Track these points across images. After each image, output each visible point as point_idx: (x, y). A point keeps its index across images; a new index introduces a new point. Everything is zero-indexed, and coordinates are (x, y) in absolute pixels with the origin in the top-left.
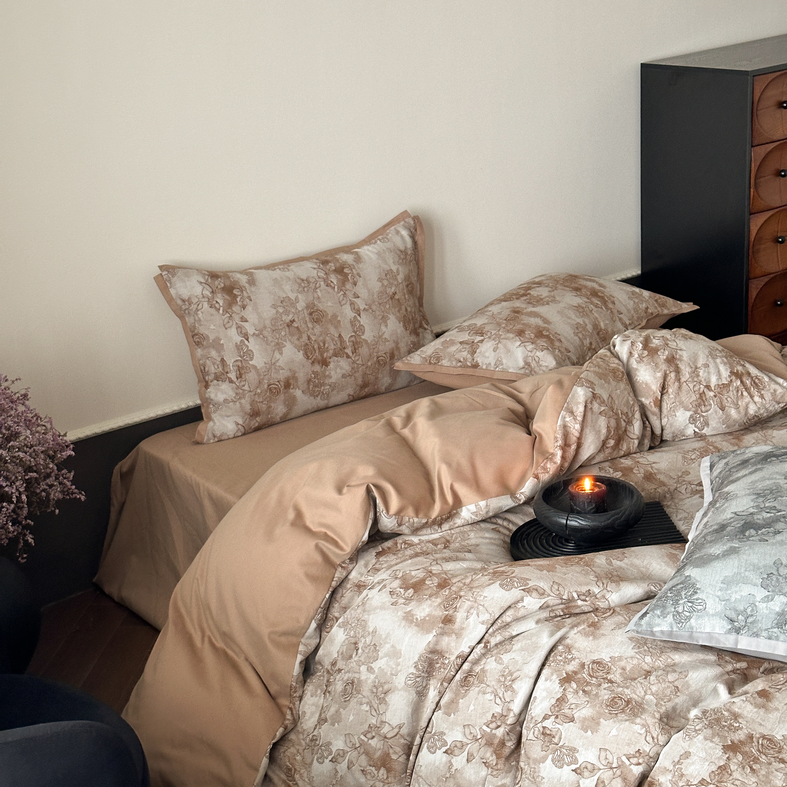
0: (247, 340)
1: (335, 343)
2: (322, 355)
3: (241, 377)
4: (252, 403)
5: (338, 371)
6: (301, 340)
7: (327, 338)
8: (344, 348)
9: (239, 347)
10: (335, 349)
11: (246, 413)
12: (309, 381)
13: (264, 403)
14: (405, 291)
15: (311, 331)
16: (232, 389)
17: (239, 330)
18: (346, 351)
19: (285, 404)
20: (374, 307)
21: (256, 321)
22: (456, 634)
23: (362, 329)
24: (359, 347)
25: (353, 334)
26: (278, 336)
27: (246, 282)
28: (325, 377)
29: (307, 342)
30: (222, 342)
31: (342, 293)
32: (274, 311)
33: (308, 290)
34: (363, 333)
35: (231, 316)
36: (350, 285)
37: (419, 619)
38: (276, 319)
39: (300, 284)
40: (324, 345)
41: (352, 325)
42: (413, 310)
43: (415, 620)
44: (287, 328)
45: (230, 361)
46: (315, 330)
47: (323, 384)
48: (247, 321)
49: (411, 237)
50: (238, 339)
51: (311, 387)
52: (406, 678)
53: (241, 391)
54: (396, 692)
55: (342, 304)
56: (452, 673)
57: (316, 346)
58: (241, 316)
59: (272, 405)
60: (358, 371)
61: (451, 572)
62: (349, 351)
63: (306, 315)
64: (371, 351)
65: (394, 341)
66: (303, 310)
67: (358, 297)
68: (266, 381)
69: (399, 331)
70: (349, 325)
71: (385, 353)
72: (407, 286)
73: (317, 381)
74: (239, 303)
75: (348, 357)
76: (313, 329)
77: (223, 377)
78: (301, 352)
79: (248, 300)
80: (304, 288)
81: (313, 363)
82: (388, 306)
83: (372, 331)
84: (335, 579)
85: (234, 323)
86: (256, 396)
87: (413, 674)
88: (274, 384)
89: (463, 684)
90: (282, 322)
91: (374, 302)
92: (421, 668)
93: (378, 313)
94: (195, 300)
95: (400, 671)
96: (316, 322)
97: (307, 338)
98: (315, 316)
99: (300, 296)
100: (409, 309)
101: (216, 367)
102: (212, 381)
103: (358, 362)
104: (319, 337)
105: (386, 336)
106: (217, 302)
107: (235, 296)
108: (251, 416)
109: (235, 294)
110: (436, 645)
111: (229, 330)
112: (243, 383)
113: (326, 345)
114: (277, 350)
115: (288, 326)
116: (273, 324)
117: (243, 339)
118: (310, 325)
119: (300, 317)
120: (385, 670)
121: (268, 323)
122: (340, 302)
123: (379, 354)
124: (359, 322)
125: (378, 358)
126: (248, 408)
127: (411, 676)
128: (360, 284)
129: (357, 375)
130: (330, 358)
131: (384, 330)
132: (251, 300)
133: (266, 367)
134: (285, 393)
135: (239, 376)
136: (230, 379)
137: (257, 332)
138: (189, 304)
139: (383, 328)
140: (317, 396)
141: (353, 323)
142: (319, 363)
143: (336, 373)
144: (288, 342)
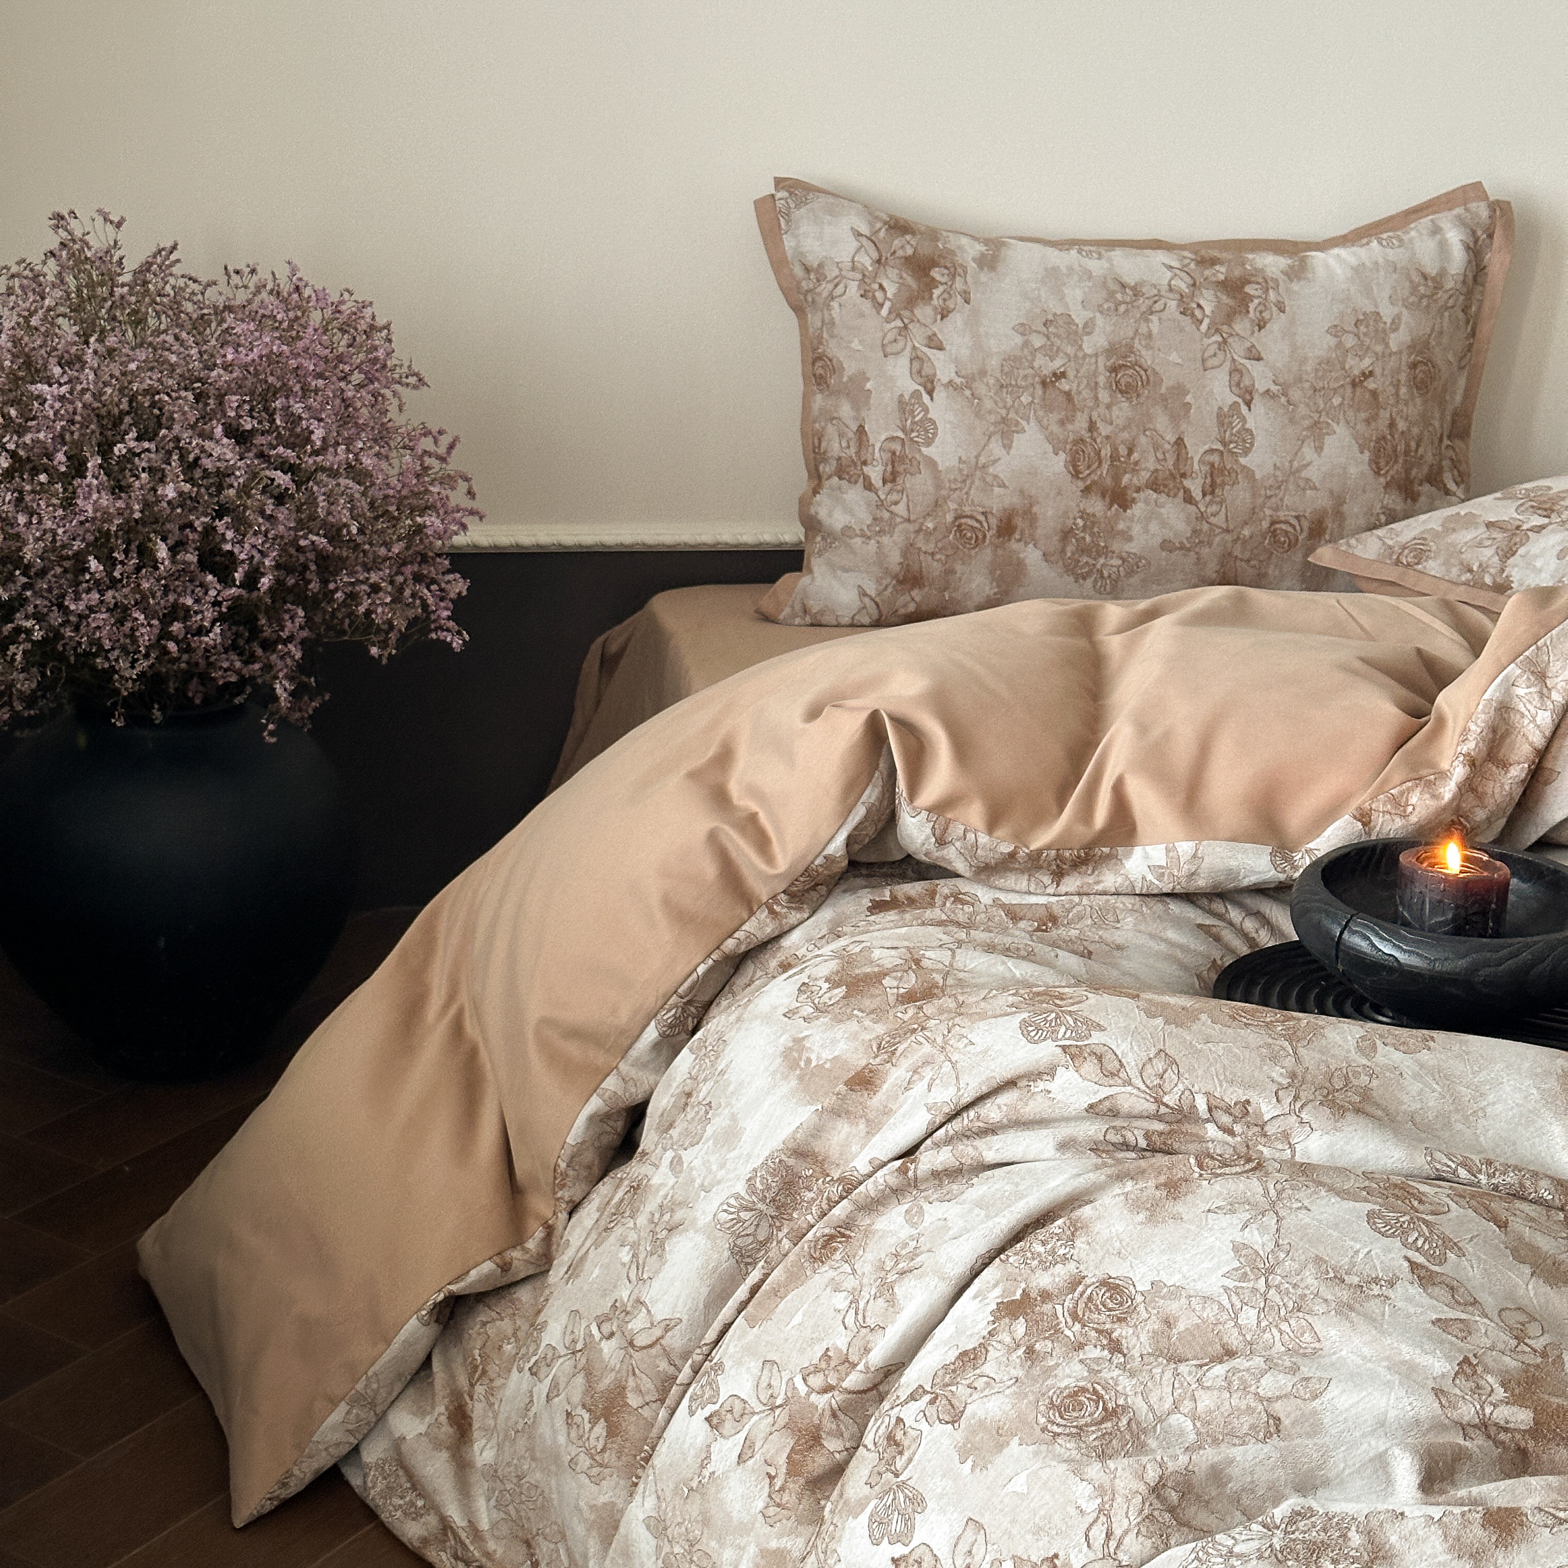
0: (930, 393)
1: (1160, 456)
2: (1117, 478)
3: (893, 480)
4: (908, 549)
5: (1154, 527)
6: (1070, 427)
7: (1143, 440)
8: (1183, 475)
9: (904, 407)
10: (1156, 471)
11: (887, 571)
12: (1066, 534)
13: (938, 557)
14: (1403, 377)
15: (1102, 410)
16: (868, 504)
17: (916, 365)
18: (1187, 483)
19: (992, 573)
20: (1296, 394)
21: (965, 352)
22: (868, 1121)
23: (1246, 439)
24: (1223, 484)
25: (1219, 446)
26: (1009, 402)
27: (974, 260)
28: (1112, 532)
29: (1086, 435)
30: (868, 386)
31: (1218, 338)
32: (1019, 340)
33: (1127, 311)
34: (1246, 452)
35: (906, 327)
36: (1248, 325)
37: (814, 1064)
38: (1016, 359)
39: (1111, 294)
40: (1130, 451)
41: (1221, 424)
42: (1415, 431)
43: (802, 1064)
44: (1039, 388)
45: (878, 436)
46: (1115, 411)
47: (1105, 552)
48: (941, 348)
49: (1468, 248)
50: (908, 385)
51: (1070, 549)
52: (722, 1204)
53: (886, 515)
54: (691, 1233)
55: (1210, 363)
56: (809, 1217)
57: (1106, 452)
58: (930, 333)
59: (959, 567)
60: (1210, 544)
61: (961, 975)
62: (1195, 486)
63: (1101, 368)
64: (1260, 501)
65: (1331, 492)
66: (1096, 355)
67: (1259, 359)
68: (952, 506)
69: (1353, 470)
70: (1211, 422)
71: (1297, 518)
72: (1414, 366)
73: (1088, 539)
74: (935, 302)
75: (1189, 499)
76: (1109, 407)
77: (852, 471)
78: (1062, 456)
79: (959, 299)
80: (1118, 304)
81: (1087, 490)
82: (1336, 401)
83: (1275, 452)
84: (736, 935)
85: (909, 344)
86: (921, 536)
87: (737, 1197)
88: (971, 517)
89: (817, 1255)
90: (1031, 371)
91: (1300, 380)
92: (760, 1187)
93: (1302, 410)
94: (830, 272)
95: (719, 1183)
96: (1121, 392)
97: (1085, 425)
98: (1124, 377)
99: (1100, 321)
100: (1401, 425)
101: (844, 444)
102: (830, 477)
103: (1213, 520)
104: (1124, 429)
105: (1313, 473)
106: (881, 287)
107: (932, 284)
108: (900, 582)
109: (933, 279)
110: (813, 1136)
111: (891, 359)
112: (895, 497)
113: (1135, 456)
114: (998, 436)
115: (1044, 384)
116: (1006, 369)
117: (921, 389)
118: (1104, 396)
119: (1083, 371)
120: (694, 1172)
121: (994, 363)
122: (1203, 361)
123: (1281, 514)
124: (1244, 420)
125: (1273, 523)
126: (895, 558)
127: (732, 1201)
128: (1275, 326)
129: (1205, 551)
130: (1138, 490)
131: (1308, 458)
132: (967, 301)
133: (960, 470)
134: (997, 547)
135: (891, 478)
136: (867, 479)
137: (958, 380)
138: (818, 280)
139: (1308, 452)
140: (1084, 578)
141: (1223, 419)
142: (1104, 496)
143: (1146, 531)
144: (1033, 422)
